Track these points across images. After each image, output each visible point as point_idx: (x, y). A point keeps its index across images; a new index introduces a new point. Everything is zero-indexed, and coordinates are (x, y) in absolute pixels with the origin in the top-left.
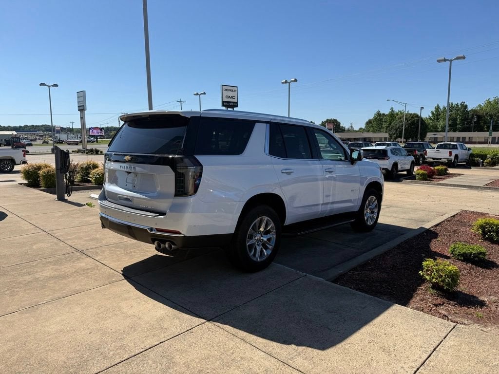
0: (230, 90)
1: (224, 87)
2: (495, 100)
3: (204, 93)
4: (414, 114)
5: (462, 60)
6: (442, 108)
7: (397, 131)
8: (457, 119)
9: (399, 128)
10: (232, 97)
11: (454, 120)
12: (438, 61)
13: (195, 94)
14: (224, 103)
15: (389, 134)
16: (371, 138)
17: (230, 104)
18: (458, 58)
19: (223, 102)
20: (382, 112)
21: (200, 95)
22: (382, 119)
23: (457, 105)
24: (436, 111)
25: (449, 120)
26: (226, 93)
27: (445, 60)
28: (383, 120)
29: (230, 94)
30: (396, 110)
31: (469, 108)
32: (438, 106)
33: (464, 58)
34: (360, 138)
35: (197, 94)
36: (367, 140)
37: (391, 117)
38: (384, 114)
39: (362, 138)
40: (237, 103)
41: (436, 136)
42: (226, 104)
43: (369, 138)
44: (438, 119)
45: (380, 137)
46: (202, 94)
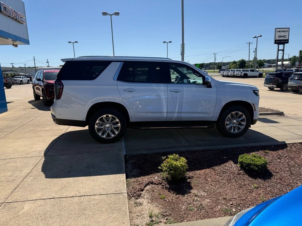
0: (283, 31)
1: (277, 30)
3: (261, 36)
10: (284, 36)
13: (253, 38)
14: (277, 42)
17: (282, 41)
19: (276, 40)
21: (257, 38)
26: (278, 34)
29: (282, 34)
35: (255, 37)
40: (288, 40)
42: (278, 42)
46: (259, 36)
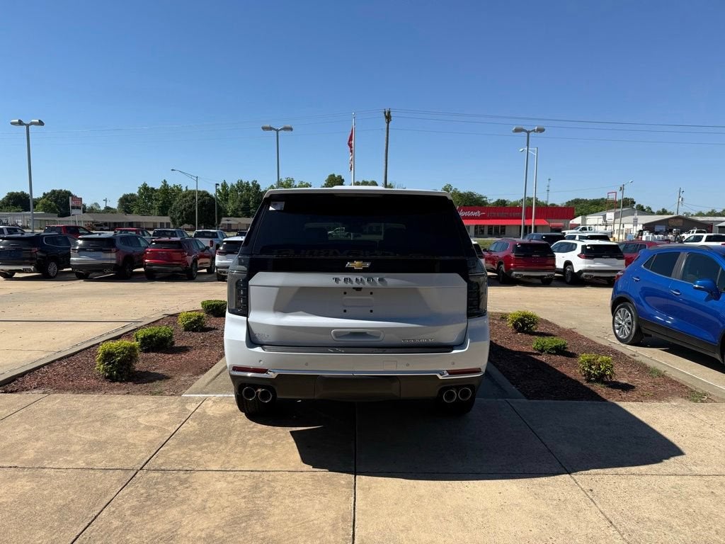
2: (287, 182)
4: (204, 192)
5: (289, 132)
6: (229, 186)
7: (182, 213)
8: (249, 201)
9: (185, 209)
11: (247, 202)
12: (264, 128)
15: (172, 218)
16: (139, 222)
18: (286, 129)
20: (150, 185)
22: (151, 196)
23: (248, 183)
24: (223, 190)
25: (241, 202)
27: (271, 129)
28: (153, 198)
30: (171, 184)
31: (262, 189)
32: (225, 183)
33: (291, 129)
34: (123, 223)
36: (135, 225)
37: (164, 193)
38: (153, 189)
39: (127, 223)
41: (229, 222)
43: (137, 222)
44: (227, 200)
45: (155, 221)
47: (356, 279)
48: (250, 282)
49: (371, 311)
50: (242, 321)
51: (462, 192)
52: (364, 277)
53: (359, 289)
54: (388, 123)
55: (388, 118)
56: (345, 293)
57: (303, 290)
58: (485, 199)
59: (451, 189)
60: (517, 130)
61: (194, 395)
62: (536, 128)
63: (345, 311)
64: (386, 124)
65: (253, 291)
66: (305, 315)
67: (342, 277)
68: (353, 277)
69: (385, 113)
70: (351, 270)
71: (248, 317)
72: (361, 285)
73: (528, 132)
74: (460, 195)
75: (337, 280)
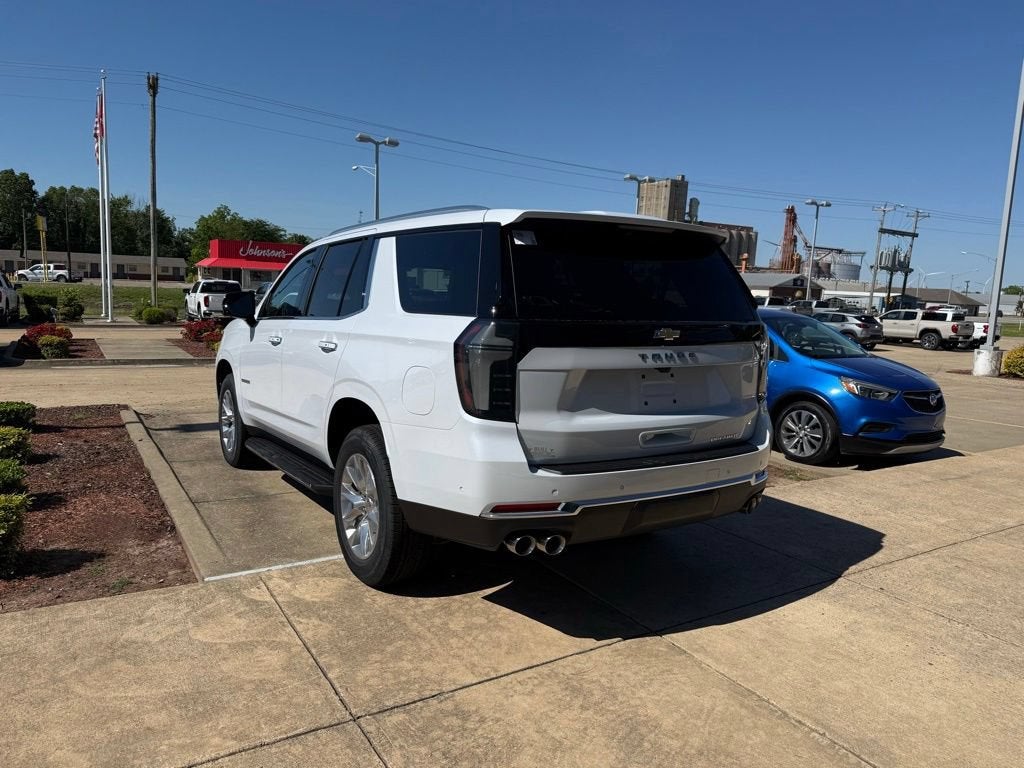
47: (666, 355)
48: (521, 365)
49: (675, 402)
50: (510, 430)
51: (247, 218)
52: (674, 351)
53: (666, 370)
54: (154, 96)
55: (153, 87)
56: (643, 377)
57: (591, 374)
58: (282, 233)
59: (228, 214)
60: (362, 139)
61: (229, 575)
62: (387, 140)
63: (646, 404)
64: (151, 98)
65: (523, 379)
66: (599, 414)
67: (649, 352)
68: (662, 351)
69: (149, 79)
70: (661, 343)
71: (517, 423)
72: (671, 364)
73: (377, 144)
74: (245, 223)
75: (644, 357)
